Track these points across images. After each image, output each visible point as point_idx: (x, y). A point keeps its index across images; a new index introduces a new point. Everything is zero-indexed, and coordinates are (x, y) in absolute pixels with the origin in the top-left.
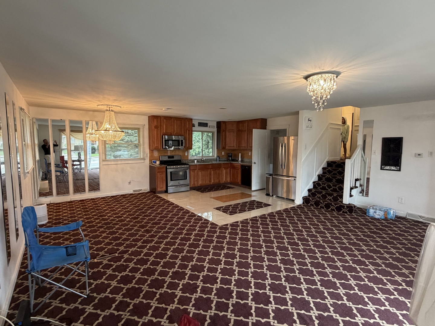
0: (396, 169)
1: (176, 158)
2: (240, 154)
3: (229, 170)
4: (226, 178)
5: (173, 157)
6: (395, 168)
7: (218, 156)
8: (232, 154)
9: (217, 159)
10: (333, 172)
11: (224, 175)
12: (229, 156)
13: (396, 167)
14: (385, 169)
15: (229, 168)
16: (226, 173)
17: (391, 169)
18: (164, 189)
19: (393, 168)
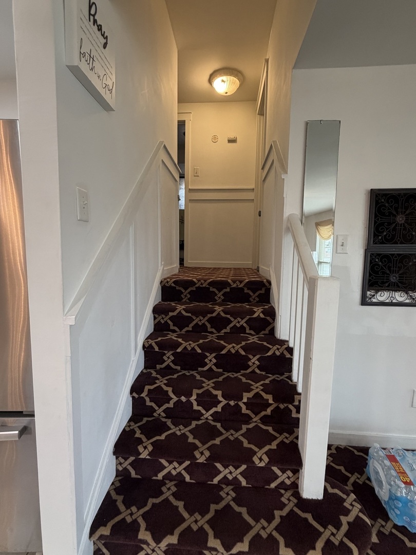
0: (407, 301)
6: (406, 295)
10: (194, 322)
13: (407, 293)
14: (374, 300)
17: (394, 301)
19: (399, 297)
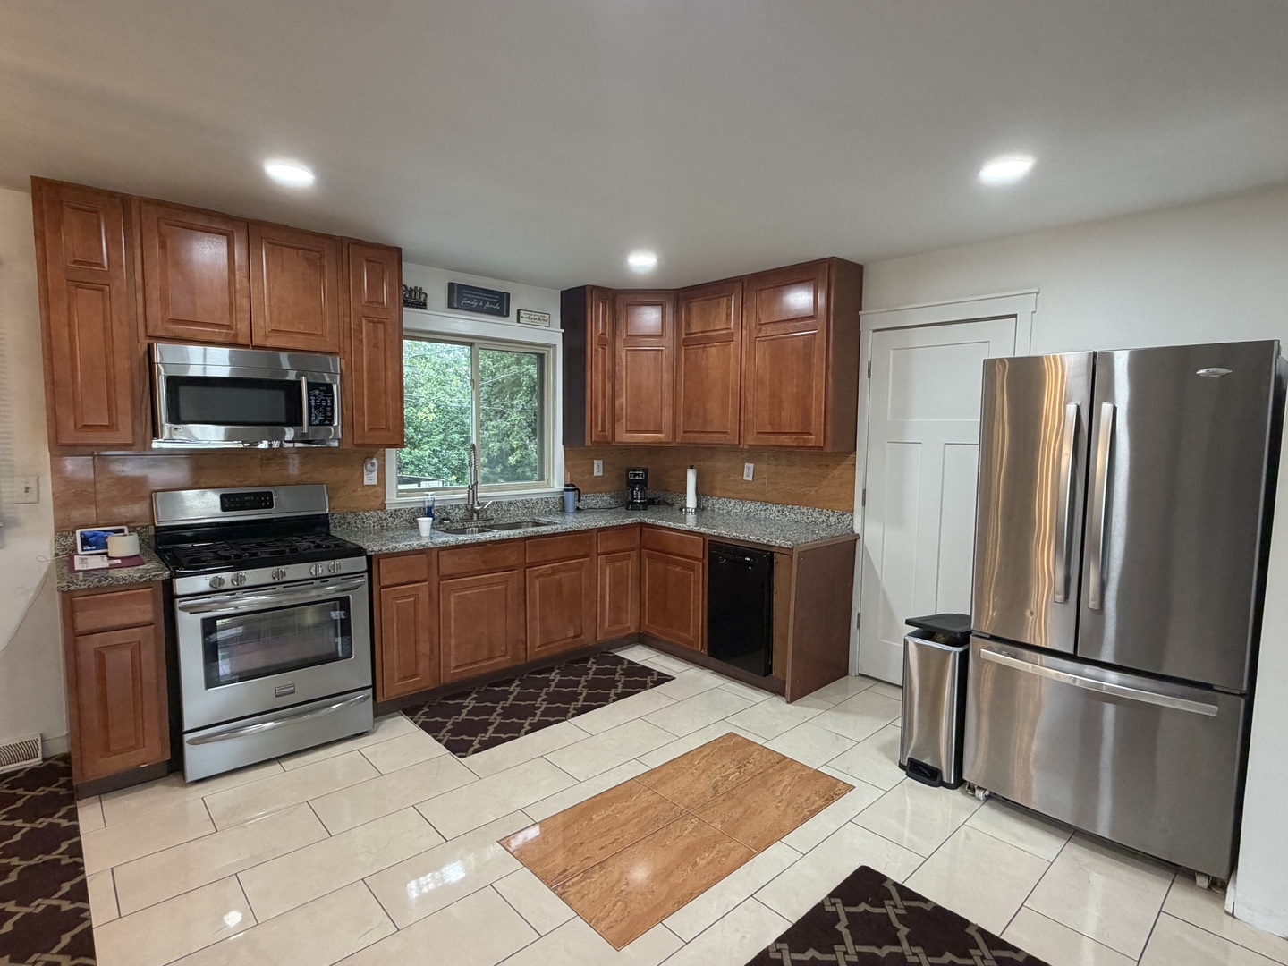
1: (286, 505)
2: (691, 477)
3: (630, 566)
4: (617, 608)
5: (264, 500)
7: (570, 487)
8: (646, 471)
9: (562, 498)
11: (603, 597)
12: (632, 484)
15: (634, 554)
16: (618, 583)
18: (153, 751)
